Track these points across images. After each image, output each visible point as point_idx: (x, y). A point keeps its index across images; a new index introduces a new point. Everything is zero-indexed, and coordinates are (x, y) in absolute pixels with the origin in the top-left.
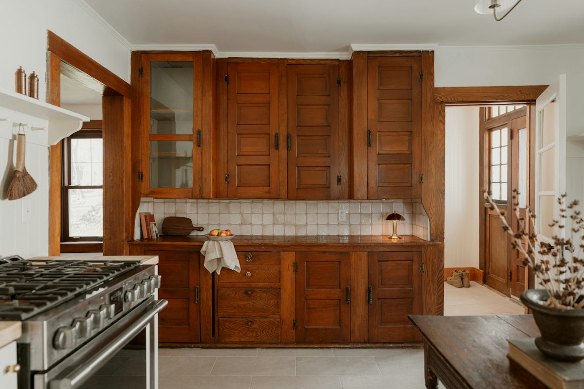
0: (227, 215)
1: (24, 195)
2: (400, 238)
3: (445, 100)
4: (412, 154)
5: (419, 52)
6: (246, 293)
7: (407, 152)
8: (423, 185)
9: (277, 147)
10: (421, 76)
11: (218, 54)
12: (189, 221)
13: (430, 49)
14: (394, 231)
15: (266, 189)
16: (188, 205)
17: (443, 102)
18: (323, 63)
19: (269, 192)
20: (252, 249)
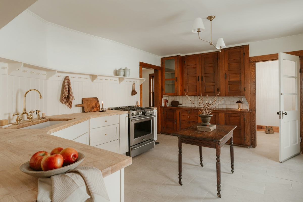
0: (187, 101)
1: (135, 95)
2: (241, 110)
3: (254, 61)
4: (241, 81)
5: (243, 46)
6: (188, 122)
7: (240, 80)
8: (246, 91)
9: (199, 80)
10: (244, 54)
11: (182, 55)
12: (178, 102)
13: (247, 44)
14: (239, 107)
15: (196, 93)
16: (177, 97)
17: (254, 62)
18: (212, 53)
19: (197, 94)
20: (189, 110)
